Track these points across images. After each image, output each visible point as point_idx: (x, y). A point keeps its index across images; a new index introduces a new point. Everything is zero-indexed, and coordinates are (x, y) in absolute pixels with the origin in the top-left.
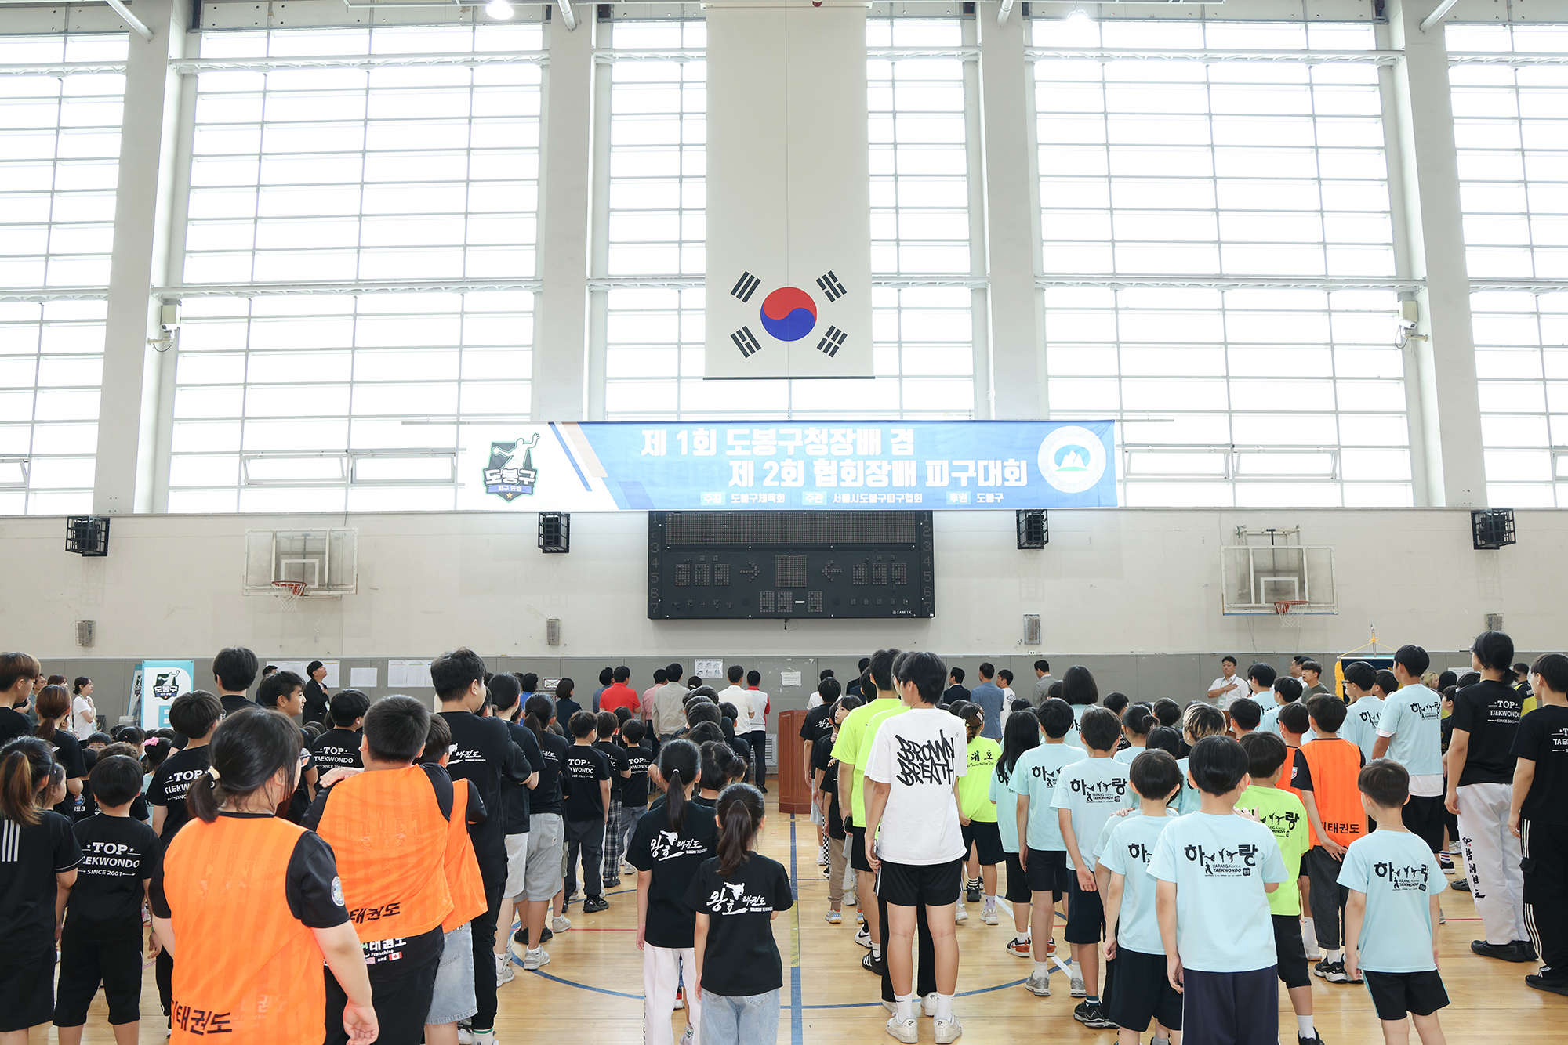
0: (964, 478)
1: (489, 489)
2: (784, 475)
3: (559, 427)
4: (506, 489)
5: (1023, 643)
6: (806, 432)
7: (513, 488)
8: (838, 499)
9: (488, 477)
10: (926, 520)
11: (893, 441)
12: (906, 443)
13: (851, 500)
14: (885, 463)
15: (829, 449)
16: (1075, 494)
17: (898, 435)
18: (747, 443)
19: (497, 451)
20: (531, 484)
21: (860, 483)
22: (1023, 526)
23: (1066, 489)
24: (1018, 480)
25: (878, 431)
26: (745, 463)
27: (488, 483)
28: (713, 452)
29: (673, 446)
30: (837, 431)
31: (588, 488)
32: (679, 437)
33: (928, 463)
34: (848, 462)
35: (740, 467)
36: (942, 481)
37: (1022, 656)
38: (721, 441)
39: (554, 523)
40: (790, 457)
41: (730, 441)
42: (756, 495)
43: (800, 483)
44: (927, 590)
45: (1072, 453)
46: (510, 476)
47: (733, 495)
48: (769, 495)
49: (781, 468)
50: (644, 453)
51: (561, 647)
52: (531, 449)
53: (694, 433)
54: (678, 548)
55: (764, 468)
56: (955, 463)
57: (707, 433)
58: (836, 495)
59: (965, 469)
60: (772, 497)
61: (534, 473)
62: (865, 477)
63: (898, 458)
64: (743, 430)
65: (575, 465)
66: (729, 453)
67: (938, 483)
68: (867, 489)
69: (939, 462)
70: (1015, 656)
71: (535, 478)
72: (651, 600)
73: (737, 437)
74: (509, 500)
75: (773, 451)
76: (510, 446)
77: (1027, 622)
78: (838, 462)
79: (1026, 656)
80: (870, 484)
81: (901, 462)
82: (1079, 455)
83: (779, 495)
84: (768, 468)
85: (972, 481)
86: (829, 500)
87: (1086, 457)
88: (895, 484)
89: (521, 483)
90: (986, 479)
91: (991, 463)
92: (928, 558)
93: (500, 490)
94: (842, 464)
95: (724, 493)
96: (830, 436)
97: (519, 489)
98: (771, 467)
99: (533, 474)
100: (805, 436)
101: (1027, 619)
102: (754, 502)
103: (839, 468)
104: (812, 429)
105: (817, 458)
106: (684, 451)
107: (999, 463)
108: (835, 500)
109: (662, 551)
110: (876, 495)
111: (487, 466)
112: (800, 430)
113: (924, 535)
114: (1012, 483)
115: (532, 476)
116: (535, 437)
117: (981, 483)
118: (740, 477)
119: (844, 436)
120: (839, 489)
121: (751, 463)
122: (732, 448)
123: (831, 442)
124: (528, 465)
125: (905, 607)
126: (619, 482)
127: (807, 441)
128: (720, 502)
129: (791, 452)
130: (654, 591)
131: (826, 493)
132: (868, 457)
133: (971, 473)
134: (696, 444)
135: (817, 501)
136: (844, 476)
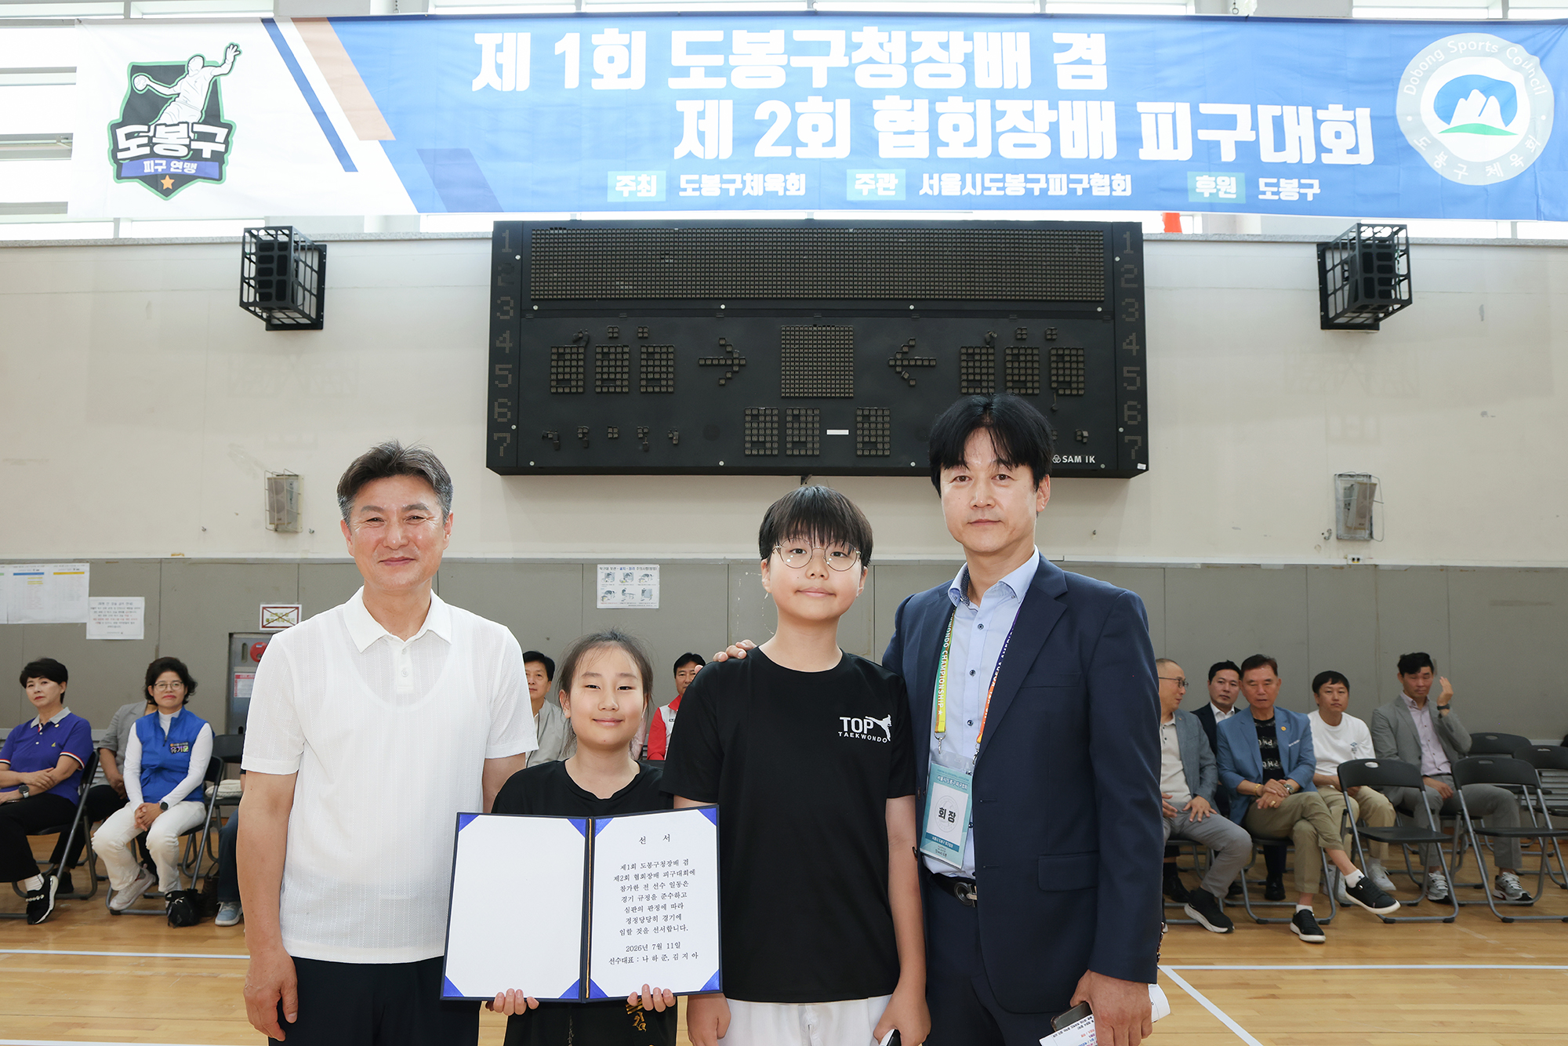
0: (1227, 143)
1: (123, 170)
2: (804, 132)
3: (288, 31)
4: (160, 169)
5: (1334, 537)
6: (856, 37)
7: (176, 167)
8: (931, 187)
9: (123, 143)
10: (1128, 251)
11: (1058, 58)
12: (1089, 62)
13: (963, 187)
14: (1041, 106)
15: (910, 74)
16: (1485, 188)
17: (1072, 45)
18: (717, 60)
19: (142, 82)
20: (218, 158)
21: (983, 151)
22: (1335, 278)
23: (1460, 176)
24: (1354, 151)
25: (1024, 38)
26: (712, 105)
27: (120, 155)
28: (637, 81)
29: (546, 66)
30: (929, 38)
31: (348, 165)
32: (559, 48)
33: (1141, 107)
34: (955, 102)
35: (701, 115)
36: (1175, 147)
37: (1335, 567)
38: (658, 62)
39: (276, 253)
40: (817, 92)
41: (679, 56)
42: (738, 177)
43: (842, 150)
44: (1131, 408)
45: (1476, 95)
46: (171, 138)
47: (684, 178)
48: (768, 177)
49: (795, 116)
50: (478, 84)
51: (303, 536)
52: (222, 81)
53: (596, 39)
54: (556, 307)
55: (757, 117)
56: (1206, 109)
57: (625, 39)
58: (926, 176)
59: (1229, 122)
60: (775, 183)
61: (226, 130)
62: (996, 136)
63: (1073, 96)
64: (712, 34)
65: (320, 114)
66: (675, 83)
67: (1166, 153)
68: (998, 164)
69: (1167, 107)
70: (1317, 567)
71: (226, 142)
72: (493, 426)
73: (693, 48)
74: (167, 193)
75: (778, 80)
76: (171, 73)
77: (1341, 492)
78: (932, 103)
79: (1341, 567)
80: (1007, 151)
81: (1079, 105)
82: (1493, 99)
83: (792, 178)
84: (766, 117)
85: (1248, 151)
86: (912, 186)
87: (1508, 109)
88: (1067, 152)
89: (196, 156)
90: (1280, 145)
91: (1289, 112)
92: (1133, 337)
93: (147, 170)
94: (940, 107)
95: (664, 173)
96: (912, 46)
97: (191, 168)
98: (773, 116)
99: (221, 133)
100: (852, 47)
101: (1342, 485)
102: (732, 193)
103: (934, 117)
104: (869, 35)
105: (881, 94)
106: (572, 80)
107: (1306, 112)
108: (925, 190)
109: (522, 316)
110: (1022, 176)
111: (117, 116)
112: (843, 33)
113: (1123, 285)
114: (1338, 157)
115: (220, 138)
116: (231, 54)
117: (1268, 155)
118: (701, 136)
119: (945, 46)
120: (935, 164)
121: (727, 106)
122: (683, 72)
123: (914, 61)
124: (212, 113)
125: (1080, 447)
126: (421, 152)
127: (857, 56)
128: (653, 194)
129: (820, 80)
130: (501, 405)
131: (903, 172)
132: (1002, 93)
133: (1244, 133)
134: (599, 63)
135: (881, 193)
136: (945, 132)
